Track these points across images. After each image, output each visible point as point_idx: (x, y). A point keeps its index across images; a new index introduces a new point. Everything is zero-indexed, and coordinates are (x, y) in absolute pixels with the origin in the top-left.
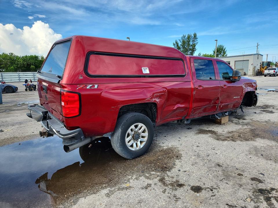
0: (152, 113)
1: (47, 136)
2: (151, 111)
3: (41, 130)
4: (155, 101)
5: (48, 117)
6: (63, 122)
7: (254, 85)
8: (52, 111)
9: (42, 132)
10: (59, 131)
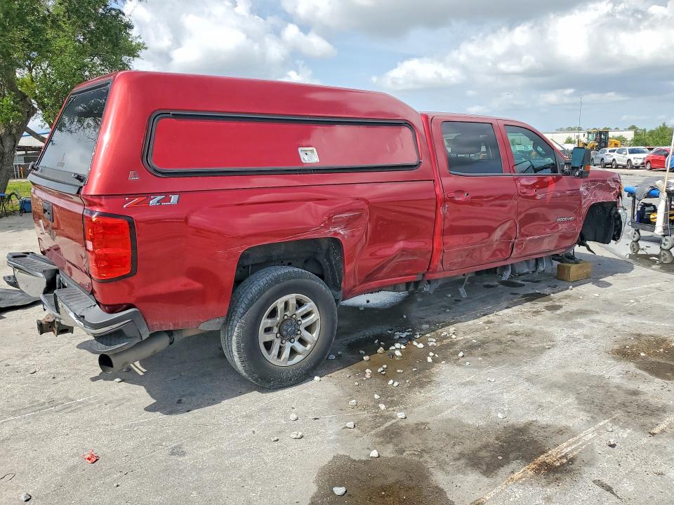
0: (331, 265)
1: (56, 332)
2: (329, 260)
3: (41, 319)
4: (336, 234)
5: (59, 284)
6: (92, 293)
7: (613, 185)
8: (69, 268)
9: (43, 323)
10: (83, 317)
